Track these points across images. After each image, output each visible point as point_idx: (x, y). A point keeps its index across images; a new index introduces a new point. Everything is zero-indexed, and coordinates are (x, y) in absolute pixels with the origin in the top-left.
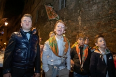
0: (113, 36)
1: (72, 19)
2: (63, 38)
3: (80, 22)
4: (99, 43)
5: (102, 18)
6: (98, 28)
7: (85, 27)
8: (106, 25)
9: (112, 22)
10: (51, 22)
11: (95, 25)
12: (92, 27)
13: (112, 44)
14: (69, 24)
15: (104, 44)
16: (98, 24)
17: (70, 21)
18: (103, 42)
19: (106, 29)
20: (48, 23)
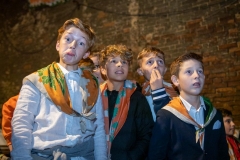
0: (231, 65)
1: (109, 8)
2: (79, 71)
3: (134, 20)
4: (183, 76)
5: (204, 8)
6: (189, 38)
7: (150, 35)
8: (213, 29)
9: (231, 21)
10: (39, 15)
11: (179, 30)
12: (171, 38)
13: (230, 89)
14: (99, 23)
15: (199, 84)
16: (191, 26)
17: (101, 14)
18: (195, 74)
19: (212, 43)
20: (26, 19)
